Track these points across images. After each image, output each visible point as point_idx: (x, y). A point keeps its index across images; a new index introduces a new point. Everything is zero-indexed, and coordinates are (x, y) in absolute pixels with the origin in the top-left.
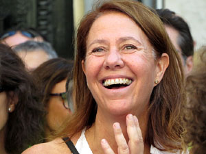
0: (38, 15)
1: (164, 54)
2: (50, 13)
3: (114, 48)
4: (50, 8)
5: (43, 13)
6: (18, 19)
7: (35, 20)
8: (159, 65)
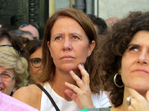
0: (30, 16)
1: (93, 41)
2: (36, 15)
3: (67, 38)
4: (36, 12)
5: (32, 15)
6: (19, 18)
7: (28, 19)
8: (90, 47)
